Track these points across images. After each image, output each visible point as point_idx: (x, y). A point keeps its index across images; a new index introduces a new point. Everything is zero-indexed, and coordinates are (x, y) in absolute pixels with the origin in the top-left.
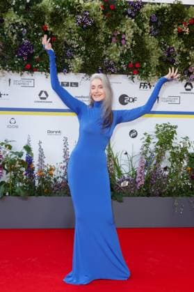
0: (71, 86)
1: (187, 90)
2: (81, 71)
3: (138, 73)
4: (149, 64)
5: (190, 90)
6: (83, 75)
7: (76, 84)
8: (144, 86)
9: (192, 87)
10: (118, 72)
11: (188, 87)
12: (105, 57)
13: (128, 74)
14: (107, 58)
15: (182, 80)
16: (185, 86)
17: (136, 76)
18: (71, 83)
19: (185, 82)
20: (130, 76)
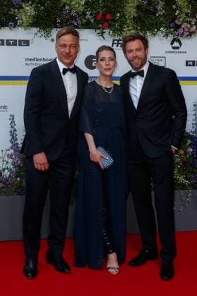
0: (20, 45)
1: (174, 48)
2: (33, 25)
3: (109, 26)
4: (123, 15)
5: (178, 48)
6: (35, 30)
7: (27, 43)
8: (118, 43)
9: (181, 44)
10: (82, 25)
11: (176, 44)
12: (64, 6)
13: (96, 29)
14: (67, 7)
15: (167, 35)
16: (172, 43)
17: (107, 31)
18: (20, 41)
19: (171, 38)
20: (98, 31)
